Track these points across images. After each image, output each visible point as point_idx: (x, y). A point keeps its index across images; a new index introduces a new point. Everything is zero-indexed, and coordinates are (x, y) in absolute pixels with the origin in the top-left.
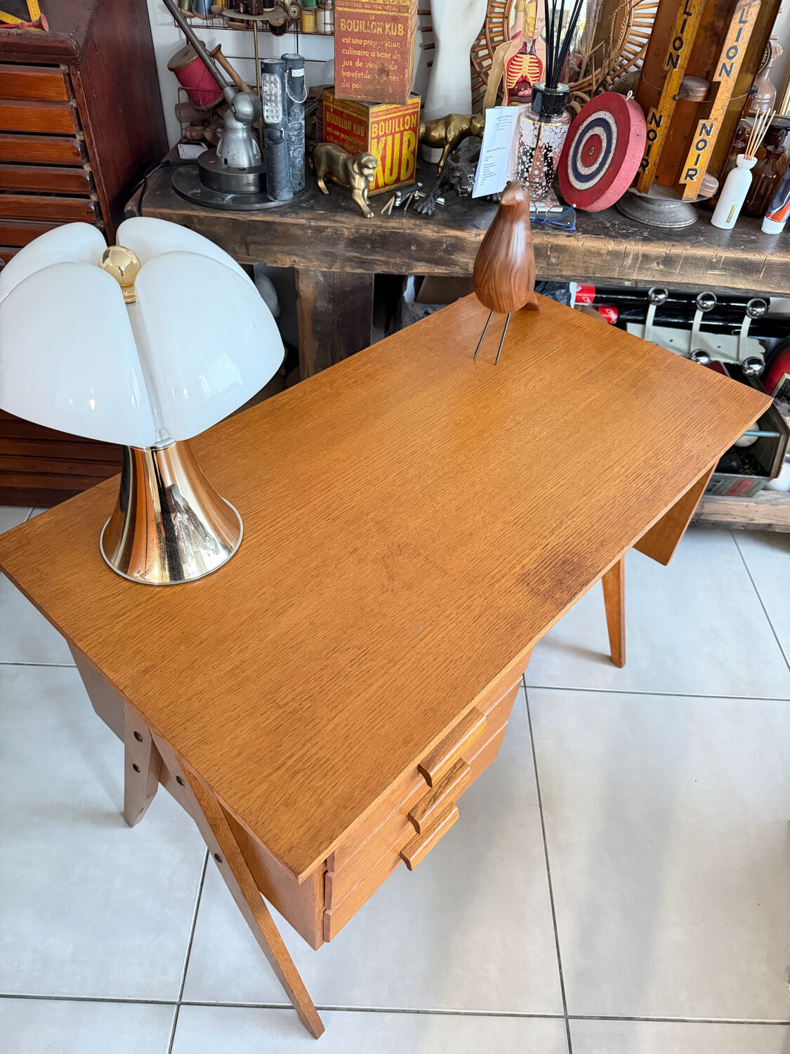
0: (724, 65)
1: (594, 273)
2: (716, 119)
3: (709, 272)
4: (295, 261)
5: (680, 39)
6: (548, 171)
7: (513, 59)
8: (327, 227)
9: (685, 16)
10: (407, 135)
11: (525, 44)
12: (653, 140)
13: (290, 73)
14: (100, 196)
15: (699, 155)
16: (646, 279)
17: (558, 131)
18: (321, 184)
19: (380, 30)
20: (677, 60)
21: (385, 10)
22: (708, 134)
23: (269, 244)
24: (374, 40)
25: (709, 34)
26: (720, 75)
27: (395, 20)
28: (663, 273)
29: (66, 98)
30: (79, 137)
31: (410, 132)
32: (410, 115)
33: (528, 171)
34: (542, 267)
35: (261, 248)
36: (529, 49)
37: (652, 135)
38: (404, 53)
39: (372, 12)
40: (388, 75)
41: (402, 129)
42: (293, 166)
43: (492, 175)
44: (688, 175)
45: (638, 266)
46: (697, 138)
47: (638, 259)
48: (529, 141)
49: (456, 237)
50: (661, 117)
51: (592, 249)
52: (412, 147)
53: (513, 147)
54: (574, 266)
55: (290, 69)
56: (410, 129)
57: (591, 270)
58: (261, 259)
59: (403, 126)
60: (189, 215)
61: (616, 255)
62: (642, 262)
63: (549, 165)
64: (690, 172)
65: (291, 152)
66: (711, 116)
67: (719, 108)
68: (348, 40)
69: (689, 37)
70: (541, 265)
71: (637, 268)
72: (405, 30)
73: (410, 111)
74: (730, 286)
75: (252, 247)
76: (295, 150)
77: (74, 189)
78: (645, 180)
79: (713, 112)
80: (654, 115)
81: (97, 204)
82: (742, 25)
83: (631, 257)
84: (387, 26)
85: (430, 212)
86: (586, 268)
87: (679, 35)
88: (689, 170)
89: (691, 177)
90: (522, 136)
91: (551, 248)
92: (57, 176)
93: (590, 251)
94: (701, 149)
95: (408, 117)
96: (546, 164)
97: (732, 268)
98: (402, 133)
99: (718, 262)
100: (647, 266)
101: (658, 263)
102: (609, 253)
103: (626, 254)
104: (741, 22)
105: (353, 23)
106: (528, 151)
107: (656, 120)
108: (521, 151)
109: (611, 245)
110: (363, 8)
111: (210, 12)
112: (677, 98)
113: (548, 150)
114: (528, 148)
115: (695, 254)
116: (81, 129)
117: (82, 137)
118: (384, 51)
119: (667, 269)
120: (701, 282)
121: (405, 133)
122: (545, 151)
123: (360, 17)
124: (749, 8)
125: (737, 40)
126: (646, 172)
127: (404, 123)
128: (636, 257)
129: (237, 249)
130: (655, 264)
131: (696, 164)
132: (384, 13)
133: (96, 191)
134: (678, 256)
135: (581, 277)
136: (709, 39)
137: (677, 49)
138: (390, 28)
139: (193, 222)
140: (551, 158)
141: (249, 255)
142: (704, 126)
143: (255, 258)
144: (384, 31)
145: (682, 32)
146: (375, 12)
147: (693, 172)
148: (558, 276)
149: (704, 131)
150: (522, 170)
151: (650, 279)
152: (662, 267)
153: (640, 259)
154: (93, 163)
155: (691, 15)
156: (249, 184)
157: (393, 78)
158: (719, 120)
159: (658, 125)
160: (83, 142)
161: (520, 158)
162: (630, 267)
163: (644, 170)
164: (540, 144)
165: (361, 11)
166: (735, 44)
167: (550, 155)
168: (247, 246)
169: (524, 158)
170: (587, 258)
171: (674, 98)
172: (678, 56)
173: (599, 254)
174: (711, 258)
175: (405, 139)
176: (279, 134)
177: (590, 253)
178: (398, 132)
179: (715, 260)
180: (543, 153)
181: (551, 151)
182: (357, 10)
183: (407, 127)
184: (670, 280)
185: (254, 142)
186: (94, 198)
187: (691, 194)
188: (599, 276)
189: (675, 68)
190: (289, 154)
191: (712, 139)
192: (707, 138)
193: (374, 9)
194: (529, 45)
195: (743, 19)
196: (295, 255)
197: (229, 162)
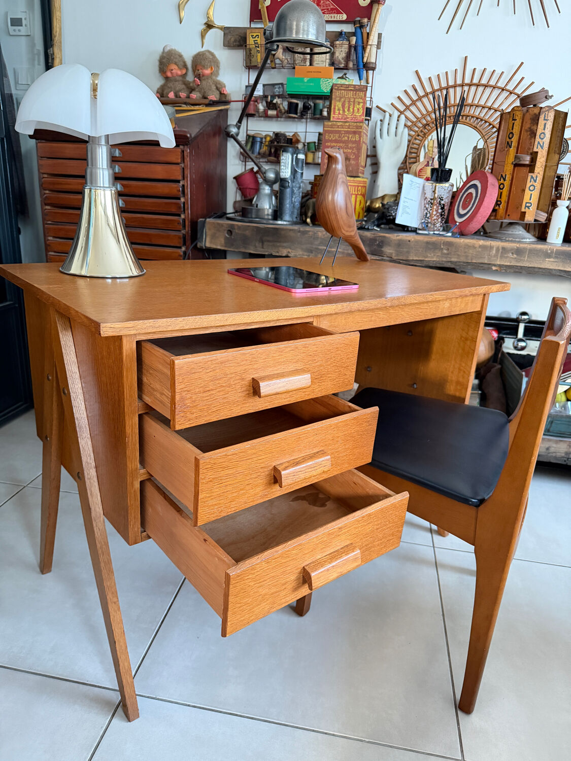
0: (539, 143)
1: (471, 260)
2: (539, 173)
3: (547, 260)
4: (289, 252)
5: (512, 133)
6: (442, 212)
7: (421, 169)
8: (309, 231)
9: (513, 121)
10: (359, 198)
11: (428, 162)
12: (502, 189)
13: (297, 156)
14: (187, 216)
15: (531, 194)
16: (506, 264)
17: (446, 188)
18: (308, 220)
19: (346, 138)
20: (511, 144)
21: (349, 128)
22: (535, 181)
23: (276, 242)
24: (343, 143)
25: (529, 133)
26: (537, 148)
27: (355, 133)
28: (517, 260)
29: (179, 161)
30: (182, 183)
31: (361, 196)
32: (362, 187)
33: (430, 213)
34: (438, 256)
35: (271, 244)
36: (430, 165)
37: (502, 186)
38: (359, 149)
39: (342, 129)
40: (350, 161)
41: (356, 193)
42: (294, 207)
43: (408, 213)
44: (526, 206)
45: (499, 255)
46: (528, 184)
47: (499, 250)
48: (429, 195)
49: (384, 237)
50: (506, 175)
51: (469, 244)
52: (362, 205)
53: (421, 201)
54: (458, 255)
55: (297, 155)
56: (361, 194)
57: (469, 258)
58: (269, 251)
59: (357, 191)
60: (233, 225)
61: (484, 247)
62: (502, 252)
63: (442, 208)
64: (527, 205)
65: (293, 199)
66: (535, 171)
67: (540, 167)
68: (329, 144)
69: (517, 131)
70: (437, 254)
71: (499, 257)
72: (360, 138)
73: (362, 185)
74: (562, 269)
75: (265, 243)
76: (295, 198)
77: (174, 210)
78: (500, 213)
79: (536, 168)
80: (502, 176)
81: (184, 220)
82: (546, 121)
83: (495, 249)
84: (350, 136)
85: (370, 227)
86: (467, 256)
87: (511, 131)
88: (526, 203)
89: (528, 207)
90: (425, 194)
91: (443, 243)
92: (166, 203)
93: (467, 245)
94: (532, 191)
95: (360, 188)
96: (440, 208)
97: (562, 257)
98: (356, 195)
99: (552, 252)
100: (506, 255)
101: (512, 253)
102: (480, 246)
103: (491, 247)
104: (545, 120)
105: (332, 136)
106: (429, 201)
107: (503, 177)
108: (425, 202)
109: (481, 242)
110: (338, 128)
111: (259, 153)
112: (514, 163)
113: (441, 200)
114: (429, 199)
115: (536, 248)
116: (184, 179)
117: (183, 183)
118: (348, 148)
119: (519, 257)
120: (542, 266)
121: (358, 196)
122: (439, 200)
123: (336, 132)
124: (548, 113)
125: (544, 129)
126: (501, 207)
127: (358, 191)
128: (498, 249)
129: (257, 244)
130: (511, 254)
131: (530, 200)
132: (349, 130)
133: (185, 213)
134: (525, 249)
135: (464, 262)
136: (529, 136)
137: (510, 138)
138: (352, 137)
139: (235, 229)
140: (444, 205)
141: (263, 248)
142: (532, 177)
143: (266, 250)
144: (348, 139)
145: (512, 129)
146: (344, 129)
147: (530, 205)
148: (448, 262)
149: (532, 180)
150: (427, 214)
151: (509, 264)
152: (515, 256)
153: (501, 251)
154: (186, 197)
155: (516, 120)
156: (268, 215)
157: (353, 162)
158: (541, 173)
159: (504, 180)
160: (183, 186)
161: (425, 207)
162: (494, 256)
163: (499, 207)
164: (436, 195)
165: (337, 129)
166: (543, 131)
167: (442, 202)
168: (263, 243)
169: (427, 206)
170: (467, 250)
171: (512, 164)
172: (512, 142)
173: (474, 247)
174: (547, 250)
175: (358, 199)
176: (287, 185)
177: (468, 247)
178: (354, 194)
179: (549, 251)
180: (438, 201)
181: (442, 200)
182: (335, 129)
183: (360, 193)
184: (522, 265)
185: (274, 198)
186: (183, 216)
187: (529, 218)
188: (475, 261)
189: (511, 147)
190: (292, 200)
191: (538, 185)
192: (535, 184)
193: (344, 128)
194: (430, 162)
195: (546, 118)
196: (291, 249)
197: (258, 206)
